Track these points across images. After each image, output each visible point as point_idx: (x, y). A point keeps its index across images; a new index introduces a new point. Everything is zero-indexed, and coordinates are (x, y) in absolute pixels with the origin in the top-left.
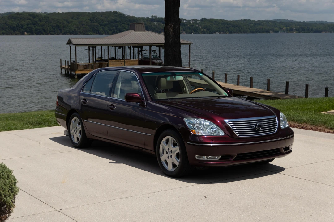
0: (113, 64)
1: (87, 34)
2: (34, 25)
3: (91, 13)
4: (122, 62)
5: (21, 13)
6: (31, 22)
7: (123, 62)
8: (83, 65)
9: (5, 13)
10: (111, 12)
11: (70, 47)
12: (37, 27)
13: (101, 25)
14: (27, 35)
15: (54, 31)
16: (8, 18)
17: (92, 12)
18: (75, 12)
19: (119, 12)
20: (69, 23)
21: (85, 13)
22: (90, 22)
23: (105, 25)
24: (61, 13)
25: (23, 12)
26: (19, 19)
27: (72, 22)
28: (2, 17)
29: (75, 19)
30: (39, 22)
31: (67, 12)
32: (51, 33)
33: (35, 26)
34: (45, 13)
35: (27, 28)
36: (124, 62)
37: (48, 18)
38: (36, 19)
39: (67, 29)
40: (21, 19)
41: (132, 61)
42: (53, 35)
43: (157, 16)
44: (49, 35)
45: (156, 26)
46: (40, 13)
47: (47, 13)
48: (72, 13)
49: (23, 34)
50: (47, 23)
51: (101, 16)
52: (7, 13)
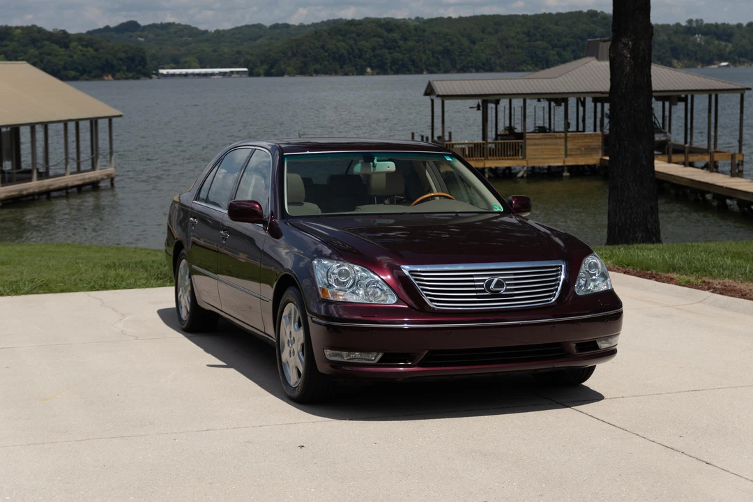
0: (535, 145)
1: (519, 71)
2: (389, 49)
3: (531, 16)
4: (558, 141)
5: (359, 21)
6: (382, 43)
7: (563, 140)
8: (461, 146)
9: (323, 22)
10: (580, 12)
11: (432, 101)
12: (396, 55)
13: (554, 47)
14: (373, 74)
15: (437, 65)
16: (329, 34)
17: (533, 14)
18: (490, 16)
19: (602, 12)
20: (473, 42)
21: (516, 16)
22: (527, 39)
23: (564, 47)
24: (455, 19)
25: (366, 18)
26: (354, 35)
27: (482, 40)
28: (316, 32)
29: (490, 33)
30: (401, 43)
31: (472, 15)
32: (429, 68)
33: (391, 51)
34: (417, 19)
35: (373, 58)
36: (566, 138)
37: (424, 31)
38: (395, 35)
39: (469, 59)
40: (358, 35)
41: (586, 136)
42: (435, 73)
43: (702, 20)
44: (425, 73)
45: (699, 45)
46: (404, 19)
47: (422, 18)
48: (484, 17)
49: (362, 72)
50: (421, 43)
51: (557, 24)
52: (328, 21)
